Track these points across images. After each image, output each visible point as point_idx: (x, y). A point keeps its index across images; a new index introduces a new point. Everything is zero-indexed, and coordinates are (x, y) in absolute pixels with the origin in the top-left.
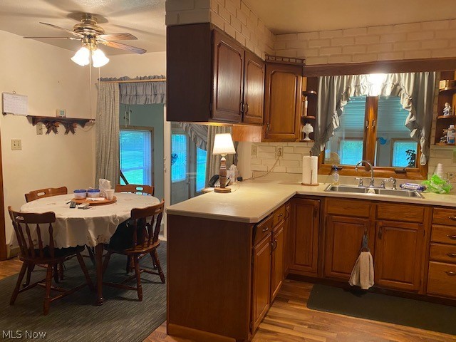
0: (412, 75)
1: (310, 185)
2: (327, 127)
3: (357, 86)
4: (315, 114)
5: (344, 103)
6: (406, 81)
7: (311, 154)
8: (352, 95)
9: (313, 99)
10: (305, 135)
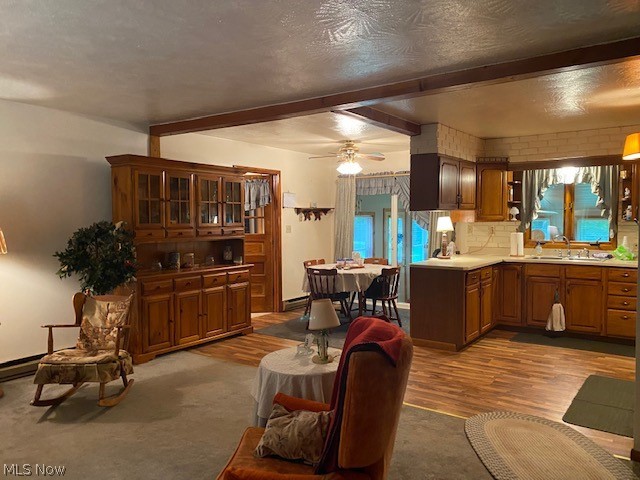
0: (599, 167)
1: (517, 256)
2: (531, 209)
3: (555, 175)
4: (521, 200)
5: (544, 190)
6: (595, 172)
7: (518, 231)
8: (550, 183)
9: (517, 188)
10: (511, 216)
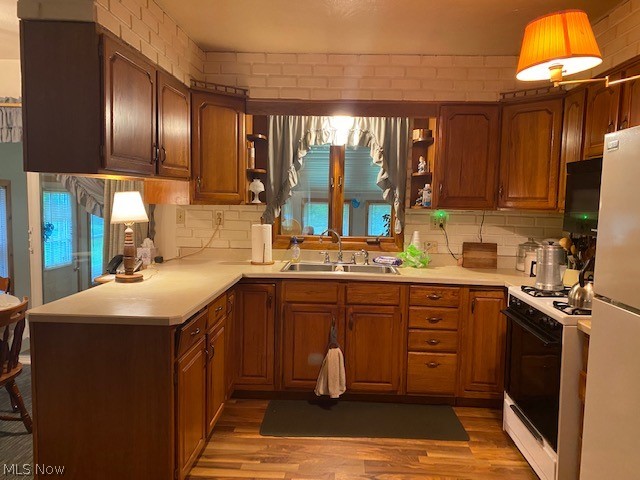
0: (383, 120)
1: (263, 263)
2: (283, 185)
3: (318, 131)
4: (266, 167)
5: (302, 153)
6: (376, 126)
7: (263, 221)
8: (312, 143)
9: (261, 147)
10: (252, 195)
